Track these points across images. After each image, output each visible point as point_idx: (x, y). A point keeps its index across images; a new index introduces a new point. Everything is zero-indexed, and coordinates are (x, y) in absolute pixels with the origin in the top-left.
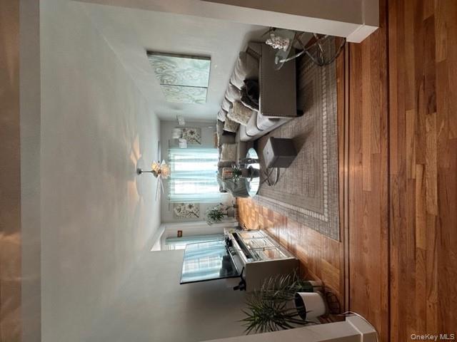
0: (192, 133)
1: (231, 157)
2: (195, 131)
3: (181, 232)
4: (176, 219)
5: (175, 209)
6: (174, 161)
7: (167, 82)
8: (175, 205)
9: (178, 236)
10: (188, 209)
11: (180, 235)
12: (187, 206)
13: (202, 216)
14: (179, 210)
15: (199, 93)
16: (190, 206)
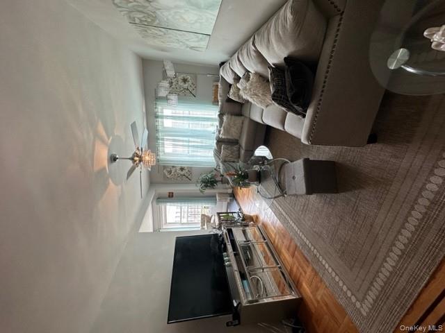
0: (185, 81)
1: (234, 134)
2: (189, 77)
3: (172, 193)
4: (166, 181)
5: (165, 171)
6: (162, 117)
7: (141, 21)
8: (165, 167)
9: (169, 196)
10: (180, 172)
11: (171, 196)
12: (178, 168)
13: (194, 179)
14: (170, 172)
15: (196, 39)
16: (182, 169)
